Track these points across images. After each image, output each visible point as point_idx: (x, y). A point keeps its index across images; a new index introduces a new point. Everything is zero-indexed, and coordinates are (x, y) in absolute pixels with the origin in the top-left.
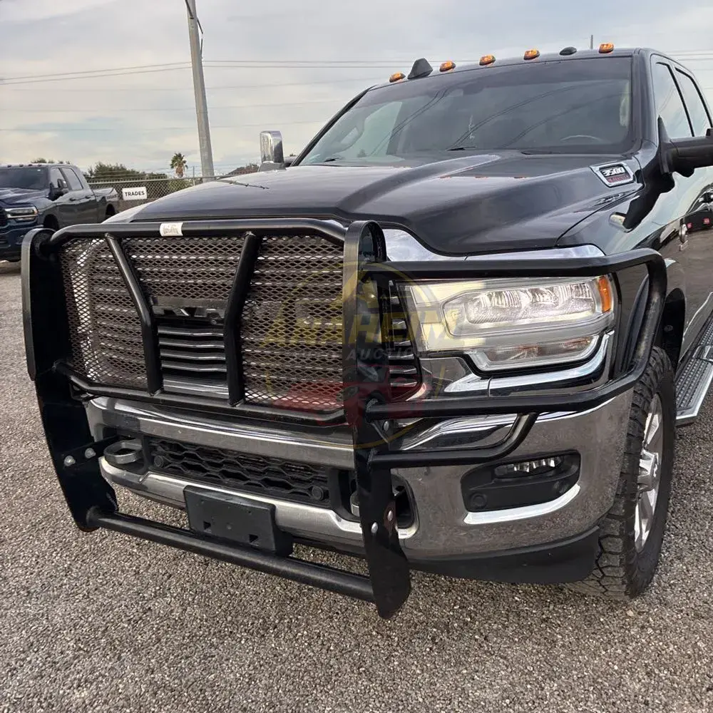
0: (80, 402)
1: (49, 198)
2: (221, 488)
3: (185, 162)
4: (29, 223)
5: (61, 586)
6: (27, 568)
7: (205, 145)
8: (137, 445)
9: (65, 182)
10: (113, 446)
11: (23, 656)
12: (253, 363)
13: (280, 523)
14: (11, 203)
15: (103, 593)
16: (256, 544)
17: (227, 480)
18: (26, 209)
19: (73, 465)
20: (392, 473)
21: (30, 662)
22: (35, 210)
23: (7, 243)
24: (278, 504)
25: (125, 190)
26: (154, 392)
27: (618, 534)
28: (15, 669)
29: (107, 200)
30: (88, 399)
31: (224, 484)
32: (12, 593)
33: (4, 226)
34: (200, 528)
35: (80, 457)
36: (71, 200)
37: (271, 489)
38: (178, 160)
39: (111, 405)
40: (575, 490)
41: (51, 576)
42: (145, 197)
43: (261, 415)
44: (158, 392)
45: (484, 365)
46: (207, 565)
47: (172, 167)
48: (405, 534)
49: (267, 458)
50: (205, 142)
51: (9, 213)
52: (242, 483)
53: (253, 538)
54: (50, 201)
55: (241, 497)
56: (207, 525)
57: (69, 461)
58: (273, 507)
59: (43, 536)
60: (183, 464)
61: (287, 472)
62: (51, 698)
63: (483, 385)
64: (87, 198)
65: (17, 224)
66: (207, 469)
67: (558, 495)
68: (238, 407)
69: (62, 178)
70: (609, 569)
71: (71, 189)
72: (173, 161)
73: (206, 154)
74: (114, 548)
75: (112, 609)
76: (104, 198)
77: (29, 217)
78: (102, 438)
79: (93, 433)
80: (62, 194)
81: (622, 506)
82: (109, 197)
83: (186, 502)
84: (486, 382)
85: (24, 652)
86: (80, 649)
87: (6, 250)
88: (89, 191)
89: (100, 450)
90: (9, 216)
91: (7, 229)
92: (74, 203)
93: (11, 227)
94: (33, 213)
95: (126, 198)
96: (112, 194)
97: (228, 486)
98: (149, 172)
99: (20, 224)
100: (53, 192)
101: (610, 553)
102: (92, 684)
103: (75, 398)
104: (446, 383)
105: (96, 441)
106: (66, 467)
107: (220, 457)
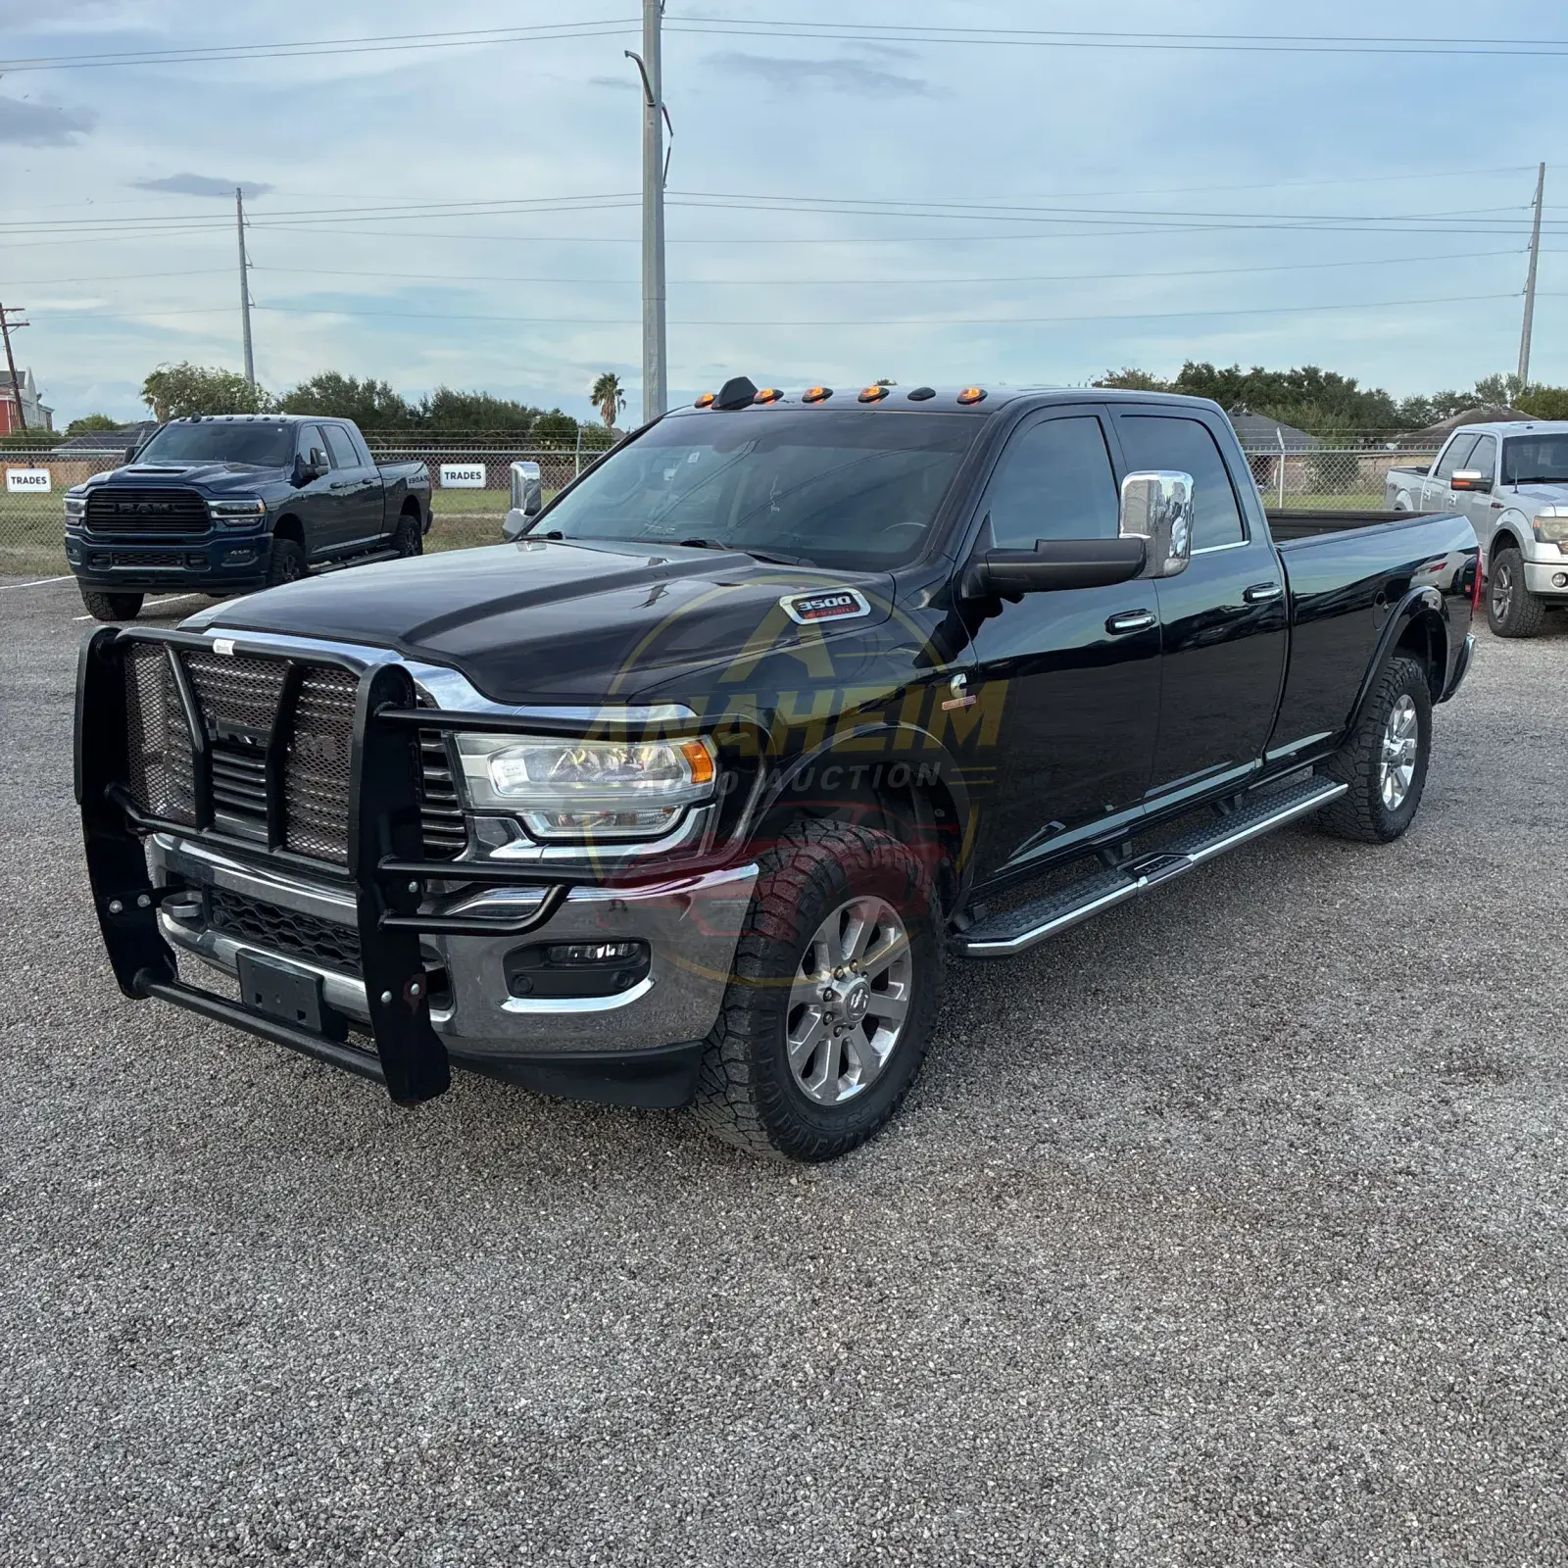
0: (136, 837)
1: (292, 484)
2: (273, 952)
3: (620, 393)
4: (250, 528)
5: (113, 1082)
6: (79, 1057)
7: (654, 365)
8: (199, 897)
9: (323, 454)
10: (176, 896)
11: (43, 1144)
12: (308, 805)
13: (329, 998)
14: (221, 490)
15: (162, 1094)
16: (303, 1022)
17: (283, 945)
18: (247, 503)
19: (120, 913)
20: (421, 939)
21: (49, 1151)
22: (261, 505)
23: (205, 563)
24: (327, 974)
25: (445, 468)
26: (201, 829)
27: (741, 1058)
28: (29, 1155)
29: (409, 486)
30: (145, 834)
31: (281, 950)
32: (51, 1083)
33: (203, 531)
34: (252, 1001)
35: (130, 903)
36: (333, 487)
37: (324, 957)
38: (607, 388)
39: (176, 845)
40: (645, 985)
41: (105, 1070)
42: (482, 483)
43: (294, 864)
44: (206, 829)
45: (540, 829)
46: (305, 1078)
47: (595, 403)
48: (438, 1017)
49: (321, 920)
50: (655, 359)
51: (214, 508)
52: (297, 949)
53: (302, 1015)
54: (294, 489)
55: (291, 964)
56: (259, 999)
57: (116, 906)
58: (321, 979)
59: (112, 1025)
60: (244, 922)
61: (339, 937)
62: (59, 1184)
63: (535, 853)
64: (364, 482)
65: (227, 530)
66: (265, 930)
67: (619, 989)
68: (276, 853)
69: (320, 446)
70: (740, 1106)
71: (335, 467)
72: (598, 390)
73: (655, 385)
74: (197, 1047)
75: (165, 1111)
76: (404, 480)
77: (251, 518)
78: (164, 884)
79: (152, 876)
80: (315, 477)
81: (746, 1023)
82: (414, 480)
83: (238, 969)
84: (540, 849)
85: (44, 1141)
86: (111, 1144)
87: (203, 575)
88: (369, 470)
89: (159, 898)
90: (215, 515)
91: (207, 538)
92: (339, 492)
93: (215, 535)
94: (257, 511)
95: (445, 482)
96: (419, 475)
97: (282, 952)
98: (548, 408)
99: (232, 530)
100: (301, 470)
101: (736, 1083)
102: (109, 1176)
103: (129, 830)
104: (492, 848)
105: (155, 887)
106: (112, 914)
107: (278, 916)
